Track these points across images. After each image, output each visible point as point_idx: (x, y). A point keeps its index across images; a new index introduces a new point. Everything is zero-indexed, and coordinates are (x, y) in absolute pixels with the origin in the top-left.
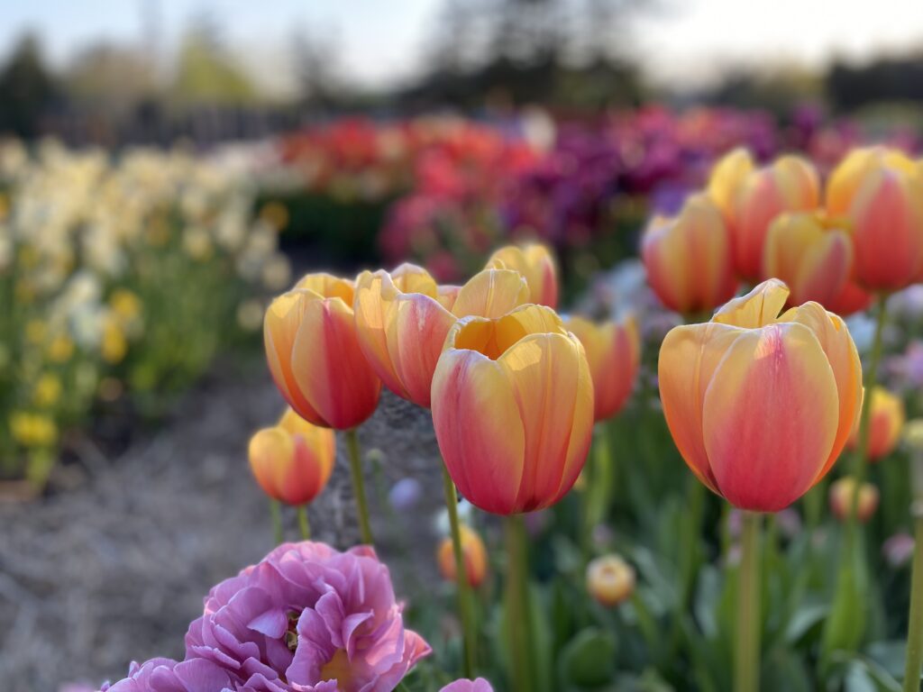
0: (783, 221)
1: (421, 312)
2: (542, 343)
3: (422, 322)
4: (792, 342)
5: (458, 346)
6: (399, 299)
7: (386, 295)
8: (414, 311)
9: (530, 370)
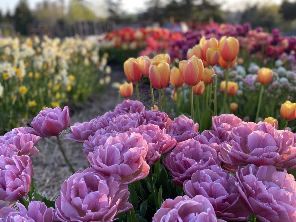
0: (209, 49)
1: (147, 61)
2: (163, 63)
3: (147, 63)
4: (192, 62)
5: (152, 65)
6: (144, 60)
7: (143, 59)
8: (146, 61)
9: (161, 67)
